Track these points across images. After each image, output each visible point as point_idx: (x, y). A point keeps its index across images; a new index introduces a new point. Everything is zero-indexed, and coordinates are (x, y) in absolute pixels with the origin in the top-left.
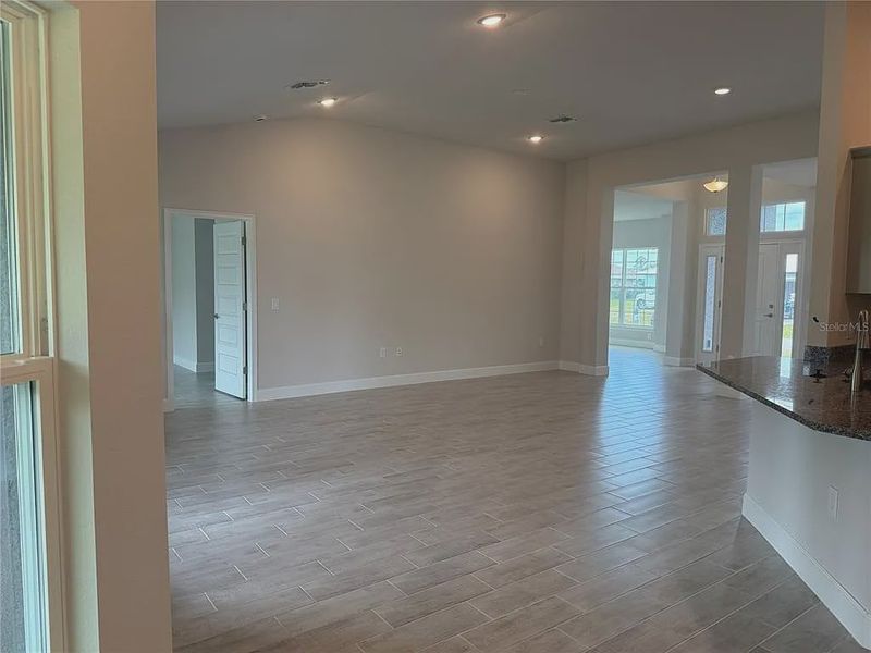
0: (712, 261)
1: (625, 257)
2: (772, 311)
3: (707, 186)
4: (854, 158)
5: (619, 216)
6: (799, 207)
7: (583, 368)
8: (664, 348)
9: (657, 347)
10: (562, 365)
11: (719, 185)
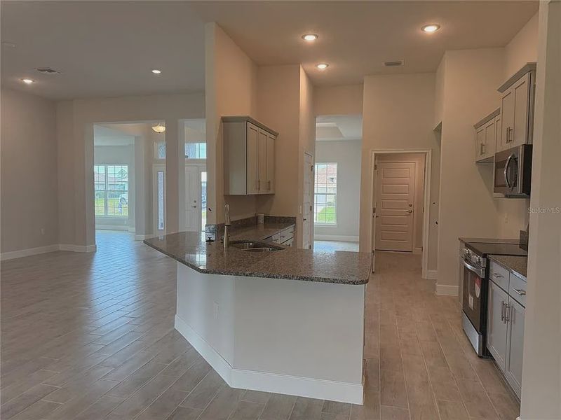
0: (161, 175)
1: (106, 170)
2: (195, 204)
3: (154, 128)
4: (223, 122)
5: (98, 142)
6: (204, 146)
7: (77, 248)
8: (134, 229)
9: (129, 229)
10: (61, 247)
11: (161, 129)
